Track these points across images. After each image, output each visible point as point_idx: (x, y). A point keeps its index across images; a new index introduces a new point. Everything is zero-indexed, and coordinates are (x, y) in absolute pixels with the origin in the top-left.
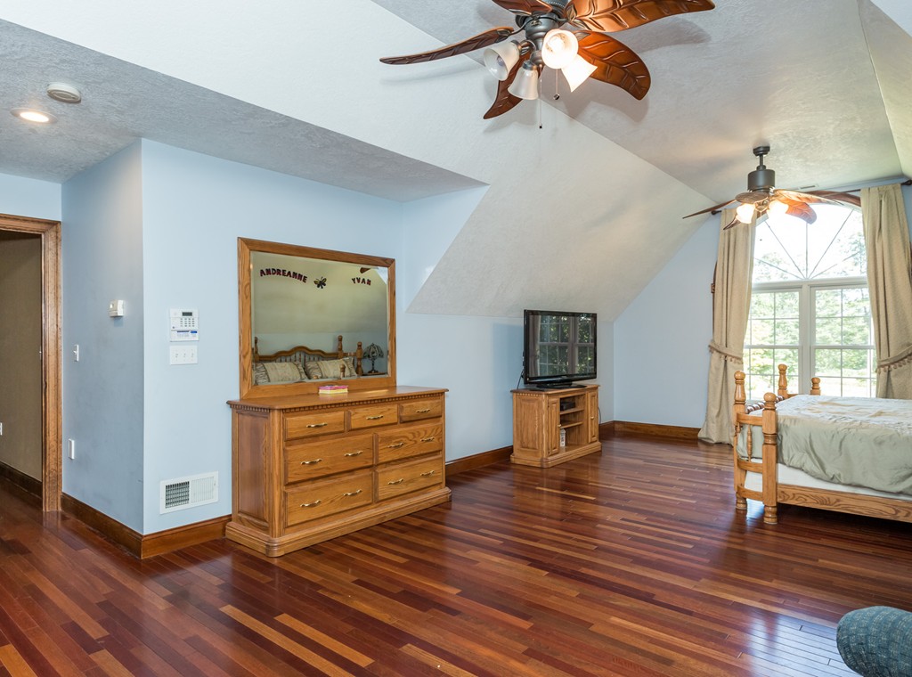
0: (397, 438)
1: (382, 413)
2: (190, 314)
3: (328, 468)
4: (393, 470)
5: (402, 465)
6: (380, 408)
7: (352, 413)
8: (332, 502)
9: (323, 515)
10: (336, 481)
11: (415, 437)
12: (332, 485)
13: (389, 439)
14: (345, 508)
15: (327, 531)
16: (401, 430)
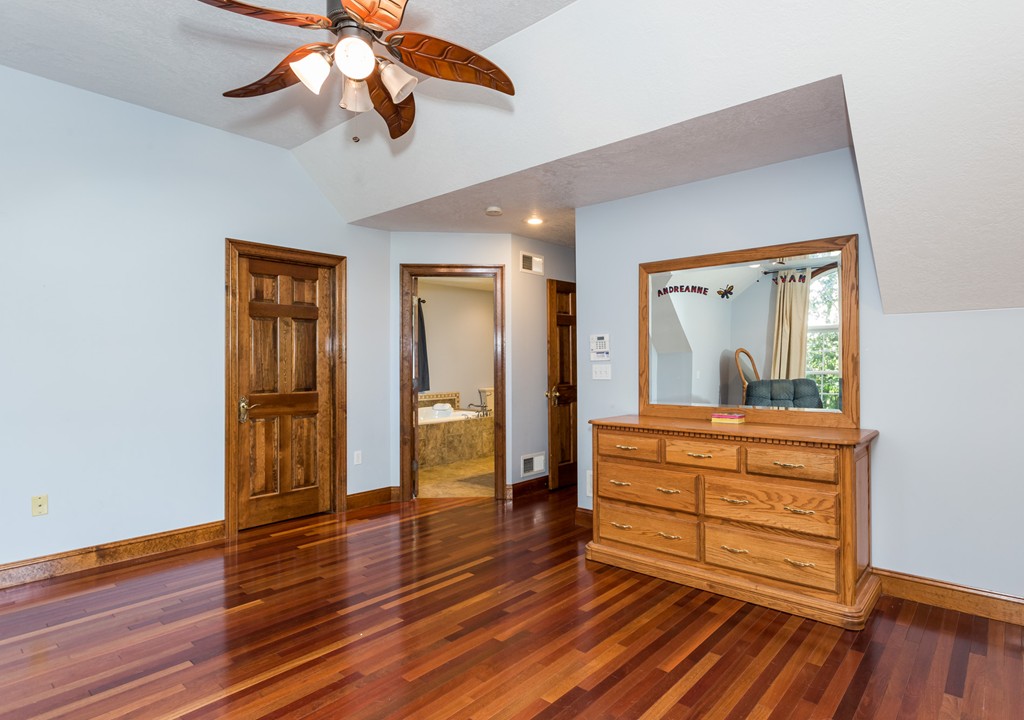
0: (734, 491)
1: (710, 452)
2: (602, 338)
3: (638, 496)
4: (729, 532)
5: (748, 532)
6: (709, 445)
7: (668, 443)
8: (644, 534)
9: (634, 543)
10: (649, 513)
11: (770, 499)
12: (645, 516)
13: (723, 489)
14: (659, 549)
15: (637, 563)
16: (744, 482)
